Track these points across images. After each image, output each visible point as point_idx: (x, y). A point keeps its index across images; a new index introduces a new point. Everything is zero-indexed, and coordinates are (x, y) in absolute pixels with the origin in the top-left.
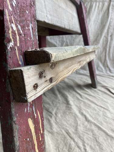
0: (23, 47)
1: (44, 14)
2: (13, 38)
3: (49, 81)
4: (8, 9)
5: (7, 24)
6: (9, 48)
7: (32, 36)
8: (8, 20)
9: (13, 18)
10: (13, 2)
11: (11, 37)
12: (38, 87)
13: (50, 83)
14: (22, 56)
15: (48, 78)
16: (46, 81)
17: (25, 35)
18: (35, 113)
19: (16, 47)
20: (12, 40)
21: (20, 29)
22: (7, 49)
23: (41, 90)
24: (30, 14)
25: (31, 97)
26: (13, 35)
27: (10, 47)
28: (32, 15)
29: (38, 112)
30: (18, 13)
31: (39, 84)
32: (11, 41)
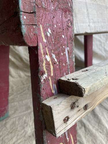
0: (58, 75)
1: (87, 24)
2: (47, 69)
3: (83, 109)
4: (42, 42)
5: (41, 57)
6: (42, 81)
7: (68, 60)
8: (42, 53)
9: (47, 50)
10: (48, 32)
11: (45, 69)
12: (69, 120)
13: (84, 111)
14: (55, 85)
15: (82, 106)
16: (79, 110)
17: (59, 62)
18: (67, 137)
19: (50, 77)
20: (46, 71)
21: (55, 58)
22: (41, 82)
23: (73, 121)
24: (67, 37)
25: (60, 131)
26: (47, 67)
27: (44, 79)
28: (69, 37)
29: (71, 135)
30: (53, 42)
31: (70, 116)
32: (45, 73)
